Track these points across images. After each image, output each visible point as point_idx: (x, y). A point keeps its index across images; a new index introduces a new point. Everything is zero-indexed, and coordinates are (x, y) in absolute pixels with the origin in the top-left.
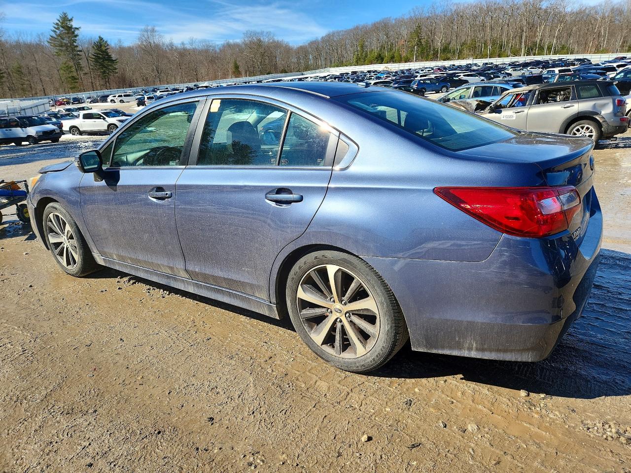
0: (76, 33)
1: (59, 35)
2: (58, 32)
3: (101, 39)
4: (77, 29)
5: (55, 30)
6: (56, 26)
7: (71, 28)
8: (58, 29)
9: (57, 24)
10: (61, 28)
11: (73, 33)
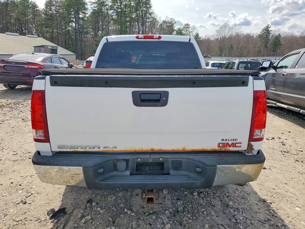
0: (271, 32)
1: (263, 34)
2: (263, 33)
3: (279, 35)
4: (272, 31)
5: (262, 31)
6: (262, 30)
7: (269, 30)
8: (263, 31)
9: (263, 29)
10: (264, 31)
11: (270, 32)
